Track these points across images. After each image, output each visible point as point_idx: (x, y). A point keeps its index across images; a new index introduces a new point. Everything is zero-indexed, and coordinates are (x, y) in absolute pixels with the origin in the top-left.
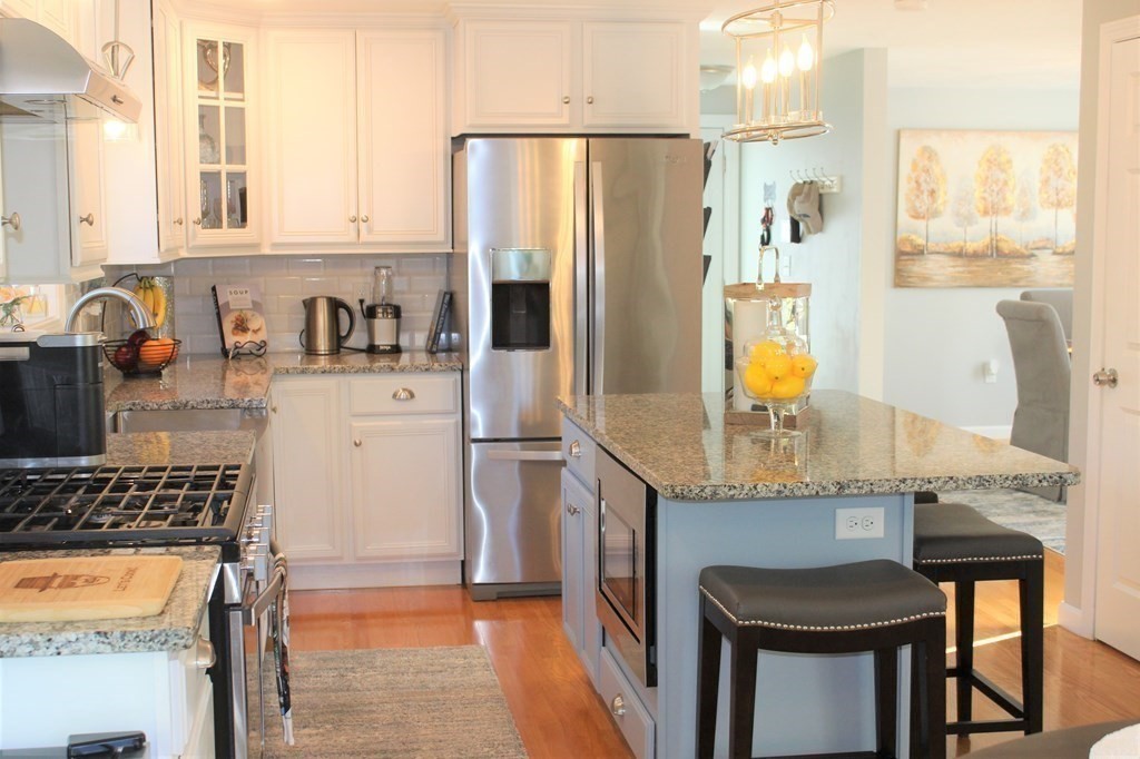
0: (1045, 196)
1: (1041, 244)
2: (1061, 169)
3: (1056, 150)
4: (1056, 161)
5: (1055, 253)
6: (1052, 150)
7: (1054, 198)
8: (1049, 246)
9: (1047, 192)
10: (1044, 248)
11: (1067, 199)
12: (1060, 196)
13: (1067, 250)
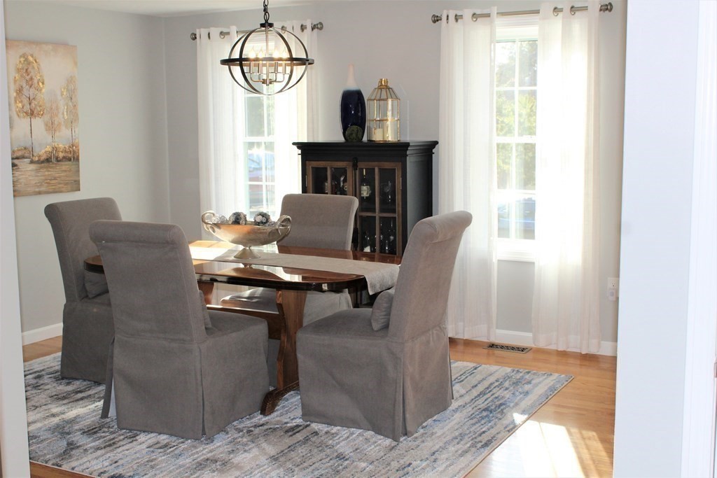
0: (20, 105)
1: (20, 154)
2: (31, 79)
3: (26, 60)
4: (27, 70)
5: (32, 162)
6: (22, 59)
7: (27, 108)
8: (26, 155)
9: (21, 102)
10: (23, 157)
11: (39, 109)
12: (33, 105)
13: (42, 158)
